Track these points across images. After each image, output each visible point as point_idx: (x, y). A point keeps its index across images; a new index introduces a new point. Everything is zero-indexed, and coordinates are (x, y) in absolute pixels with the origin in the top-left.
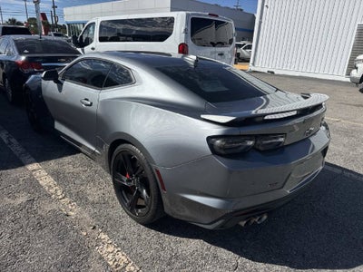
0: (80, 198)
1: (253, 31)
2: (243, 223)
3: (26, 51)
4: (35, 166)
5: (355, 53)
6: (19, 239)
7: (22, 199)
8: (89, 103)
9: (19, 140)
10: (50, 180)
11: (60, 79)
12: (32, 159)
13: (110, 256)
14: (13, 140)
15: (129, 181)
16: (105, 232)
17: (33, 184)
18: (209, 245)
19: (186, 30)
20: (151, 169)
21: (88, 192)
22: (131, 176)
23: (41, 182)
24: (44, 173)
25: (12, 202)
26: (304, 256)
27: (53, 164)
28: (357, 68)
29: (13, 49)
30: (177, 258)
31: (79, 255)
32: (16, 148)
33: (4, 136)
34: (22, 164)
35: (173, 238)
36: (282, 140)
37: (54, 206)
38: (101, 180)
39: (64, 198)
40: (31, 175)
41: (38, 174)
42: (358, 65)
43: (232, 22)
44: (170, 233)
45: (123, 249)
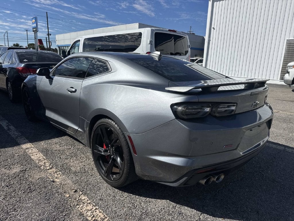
0: (65, 169)
1: (203, 50)
2: (203, 182)
3: (25, 60)
4: (28, 145)
5: (286, 61)
6: (11, 200)
7: (16, 169)
8: (74, 90)
9: (16, 127)
10: (41, 155)
11: (51, 75)
12: (27, 141)
13: (89, 213)
14: (12, 127)
15: (106, 151)
16: (85, 194)
17: (26, 159)
18: (175, 204)
19: (151, 42)
20: (125, 137)
21: (72, 164)
22: (107, 146)
23: (32, 157)
24: (35, 150)
25: (8, 172)
26: (258, 212)
27: (43, 144)
28: (288, 73)
29: (15, 59)
30: (147, 214)
31: (62, 212)
32: (14, 132)
33: (4, 124)
34: (18, 144)
35: (143, 199)
36: (233, 108)
37: (43, 175)
38: (82, 155)
39: (51, 169)
40: (25, 152)
41: (30, 151)
42: (290, 70)
43: (187, 37)
44: (140, 195)
45: (100, 207)
